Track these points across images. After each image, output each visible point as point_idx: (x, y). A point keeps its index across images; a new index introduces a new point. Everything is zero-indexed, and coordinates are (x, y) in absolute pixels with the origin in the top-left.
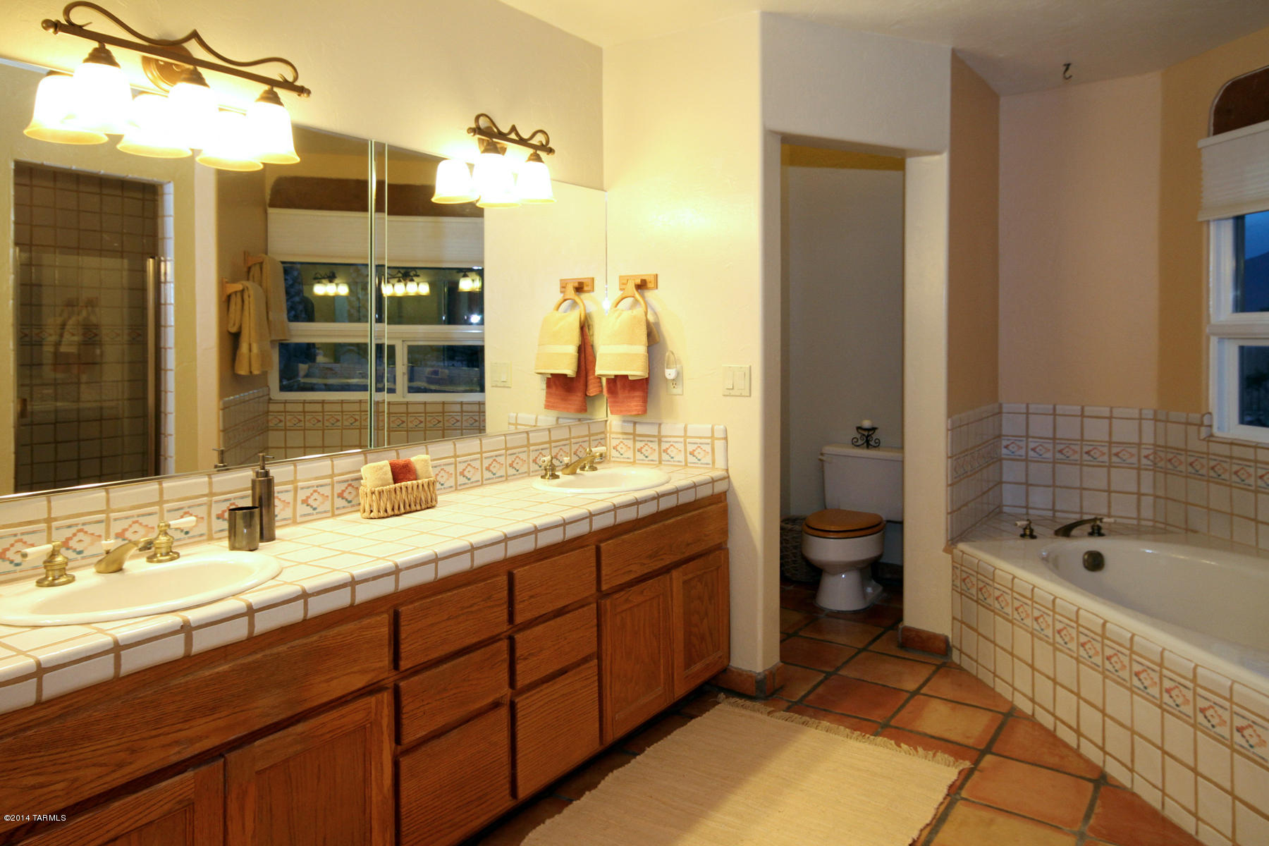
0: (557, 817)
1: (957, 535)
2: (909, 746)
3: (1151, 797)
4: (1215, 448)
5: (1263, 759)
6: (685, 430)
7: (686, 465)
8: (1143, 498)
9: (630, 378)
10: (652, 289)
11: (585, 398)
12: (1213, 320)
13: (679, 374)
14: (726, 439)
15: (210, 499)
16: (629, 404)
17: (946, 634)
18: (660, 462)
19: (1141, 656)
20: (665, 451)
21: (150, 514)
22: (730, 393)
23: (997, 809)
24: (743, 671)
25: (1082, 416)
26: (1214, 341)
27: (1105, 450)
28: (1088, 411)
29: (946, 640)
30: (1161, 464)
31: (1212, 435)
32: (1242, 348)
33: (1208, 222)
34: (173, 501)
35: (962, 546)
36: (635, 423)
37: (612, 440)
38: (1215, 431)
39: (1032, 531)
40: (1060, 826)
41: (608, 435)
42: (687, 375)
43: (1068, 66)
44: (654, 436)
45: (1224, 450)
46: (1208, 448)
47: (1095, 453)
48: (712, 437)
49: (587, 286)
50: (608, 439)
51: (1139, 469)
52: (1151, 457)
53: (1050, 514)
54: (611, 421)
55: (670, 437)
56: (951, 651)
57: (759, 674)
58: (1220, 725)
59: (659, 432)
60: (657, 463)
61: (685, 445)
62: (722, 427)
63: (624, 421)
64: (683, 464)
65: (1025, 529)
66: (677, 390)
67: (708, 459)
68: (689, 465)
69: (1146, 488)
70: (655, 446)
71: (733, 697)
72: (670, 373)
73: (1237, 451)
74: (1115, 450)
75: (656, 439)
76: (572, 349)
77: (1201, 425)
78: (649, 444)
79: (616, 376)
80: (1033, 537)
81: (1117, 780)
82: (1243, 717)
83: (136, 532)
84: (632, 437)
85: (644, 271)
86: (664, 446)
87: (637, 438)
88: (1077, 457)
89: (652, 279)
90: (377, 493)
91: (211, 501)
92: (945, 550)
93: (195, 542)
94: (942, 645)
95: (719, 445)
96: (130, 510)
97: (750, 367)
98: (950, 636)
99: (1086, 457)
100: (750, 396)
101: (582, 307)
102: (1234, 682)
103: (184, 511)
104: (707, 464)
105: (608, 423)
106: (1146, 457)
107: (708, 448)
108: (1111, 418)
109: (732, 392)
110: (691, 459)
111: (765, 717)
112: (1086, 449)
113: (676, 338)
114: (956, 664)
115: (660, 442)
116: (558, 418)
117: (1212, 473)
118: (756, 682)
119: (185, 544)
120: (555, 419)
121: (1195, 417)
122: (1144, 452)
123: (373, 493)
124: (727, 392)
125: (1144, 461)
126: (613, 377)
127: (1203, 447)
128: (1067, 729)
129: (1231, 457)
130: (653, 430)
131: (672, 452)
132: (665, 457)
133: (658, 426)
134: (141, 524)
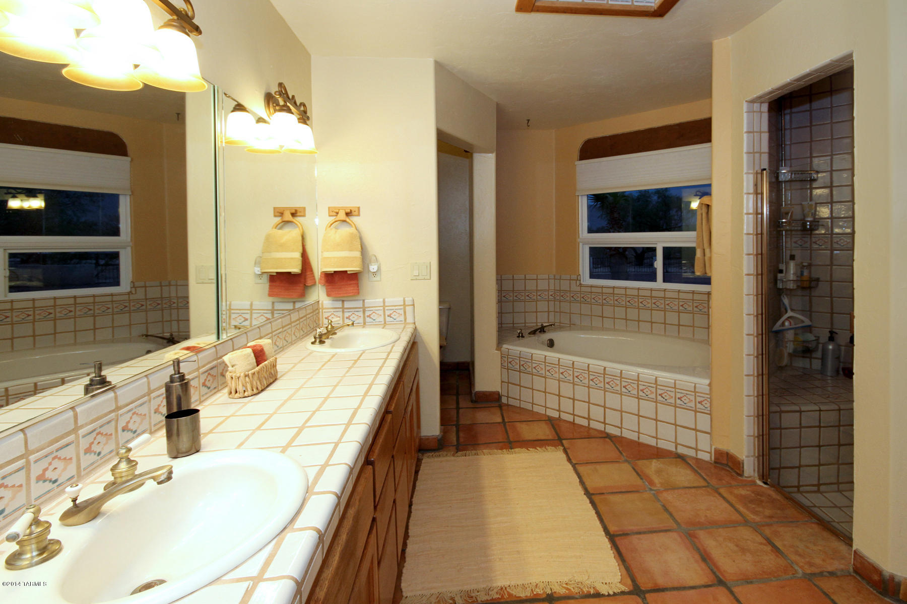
0: (405, 564)
1: (500, 341)
2: (533, 448)
3: (633, 436)
4: (583, 289)
5: (691, 407)
6: (384, 302)
7: (385, 323)
8: (550, 313)
9: (348, 272)
10: (355, 216)
11: (304, 287)
12: (580, 236)
13: (379, 269)
14: (413, 305)
15: (117, 413)
16: (346, 289)
17: (498, 390)
18: (365, 323)
19: (626, 379)
20: (369, 316)
21: (67, 445)
22: (416, 278)
23: (595, 463)
24: (429, 436)
25: (525, 279)
26: (581, 245)
27: (535, 294)
28: (527, 277)
29: (498, 393)
30: (558, 298)
31: (580, 284)
32: (591, 249)
33: (578, 196)
34: (86, 424)
35: (505, 346)
36: (343, 301)
37: (324, 314)
38: (582, 282)
39: (522, 334)
40: (618, 460)
41: (321, 310)
42: (383, 268)
43: (528, 120)
44: (360, 308)
45: (589, 290)
46: (581, 289)
47: (531, 296)
48: (404, 305)
49: (300, 212)
50: (321, 313)
51: (548, 301)
52: (553, 295)
53: (524, 325)
54: (322, 302)
55: (372, 307)
56: (501, 397)
57: (438, 436)
58: (670, 399)
59: (364, 305)
60: (362, 324)
61: (384, 312)
62: (411, 299)
63: (333, 300)
64: (383, 323)
65: (519, 334)
66: (377, 278)
67: (402, 318)
68: (387, 323)
69: (552, 309)
70: (361, 314)
71: (426, 453)
72: (373, 268)
73: (594, 290)
74: (539, 294)
75: (361, 310)
76: (297, 255)
77: (577, 280)
78: (356, 313)
79: (335, 272)
80: (523, 337)
81: (613, 434)
82: (681, 393)
83: (56, 468)
84: (341, 310)
85: (350, 204)
86: (367, 313)
87: (345, 310)
88: (523, 298)
89: (357, 210)
90: (250, 375)
91: (118, 415)
92: (497, 350)
93: (105, 461)
94: (497, 396)
95: (409, 309)
96: (48, 446)
97: (430, 263)
98: (500, 391)
99: (527, 298)
100: (430, 279)
101: (301, 228)
102: (675, 380)
103: (97, 432)
104: (401, 321)
105: (320, 302)
106: (551, 295)
107: (402, 312)
108: (537, 279)
109: (418, 278)
110: (388, 319)
111: (453, 458)
112: (527, 294)
113: (375, 246)
114: (505, 404)
115: (364, 312)
116: (273, 303)
117: (582, 299)
118: (438, 440)
119: (99, 465)
120: (271, 303)
121: (574, 277)
122: (550, 293)
123: (246, 376)
124: (415, 278)
125: (551, 297)
126: (333, 272)
127: (578, 289)
128: (583, 419)
129: (591, 292)
130: (359, 304)
131: (374, 316)
132: (368, 320)
133: (362, 302)
134: (60, 458)
